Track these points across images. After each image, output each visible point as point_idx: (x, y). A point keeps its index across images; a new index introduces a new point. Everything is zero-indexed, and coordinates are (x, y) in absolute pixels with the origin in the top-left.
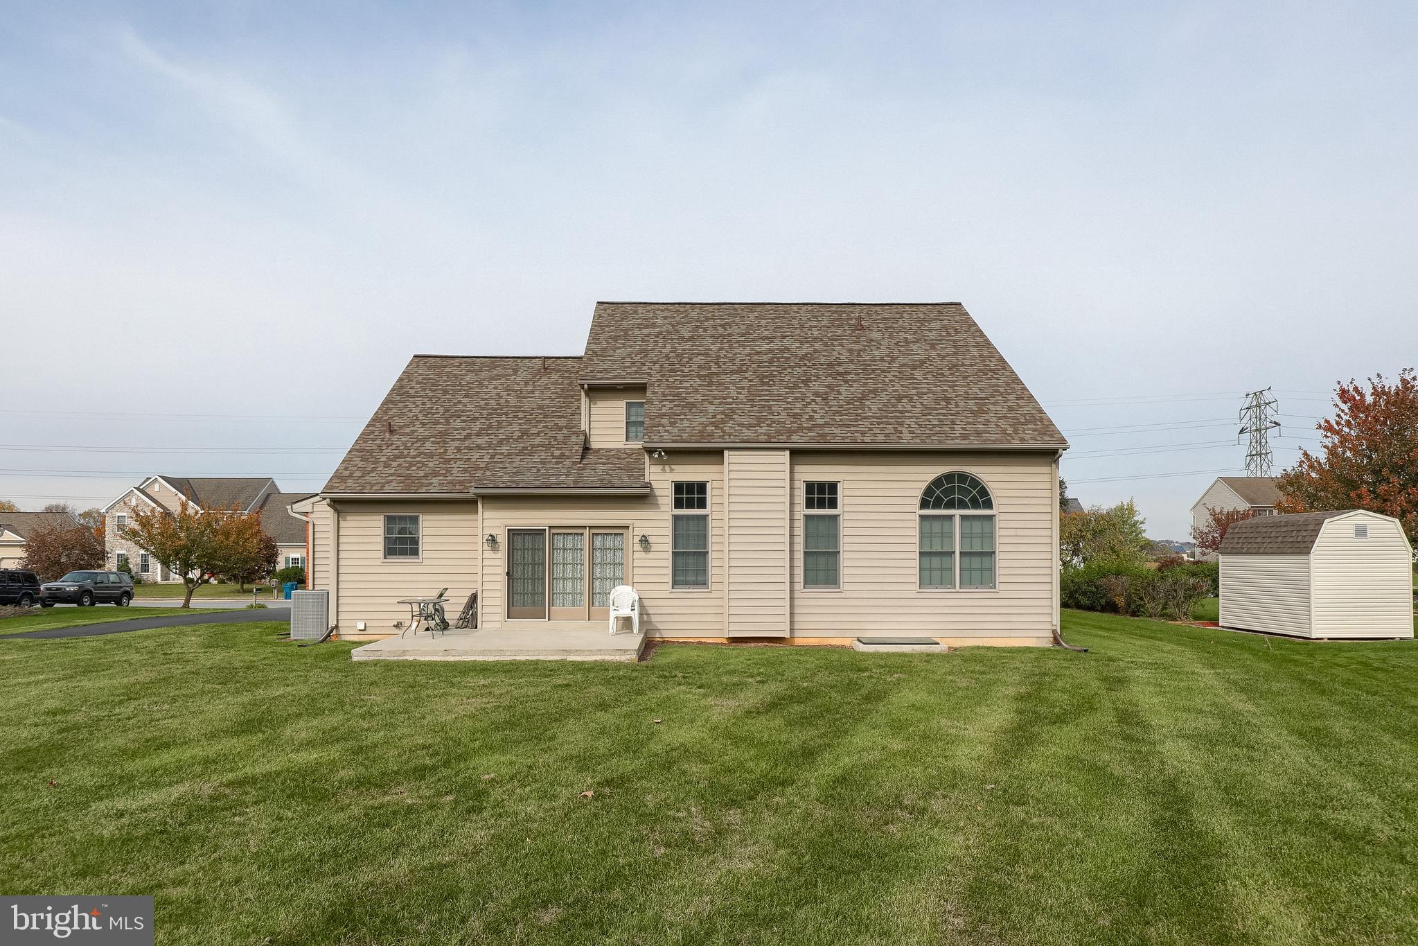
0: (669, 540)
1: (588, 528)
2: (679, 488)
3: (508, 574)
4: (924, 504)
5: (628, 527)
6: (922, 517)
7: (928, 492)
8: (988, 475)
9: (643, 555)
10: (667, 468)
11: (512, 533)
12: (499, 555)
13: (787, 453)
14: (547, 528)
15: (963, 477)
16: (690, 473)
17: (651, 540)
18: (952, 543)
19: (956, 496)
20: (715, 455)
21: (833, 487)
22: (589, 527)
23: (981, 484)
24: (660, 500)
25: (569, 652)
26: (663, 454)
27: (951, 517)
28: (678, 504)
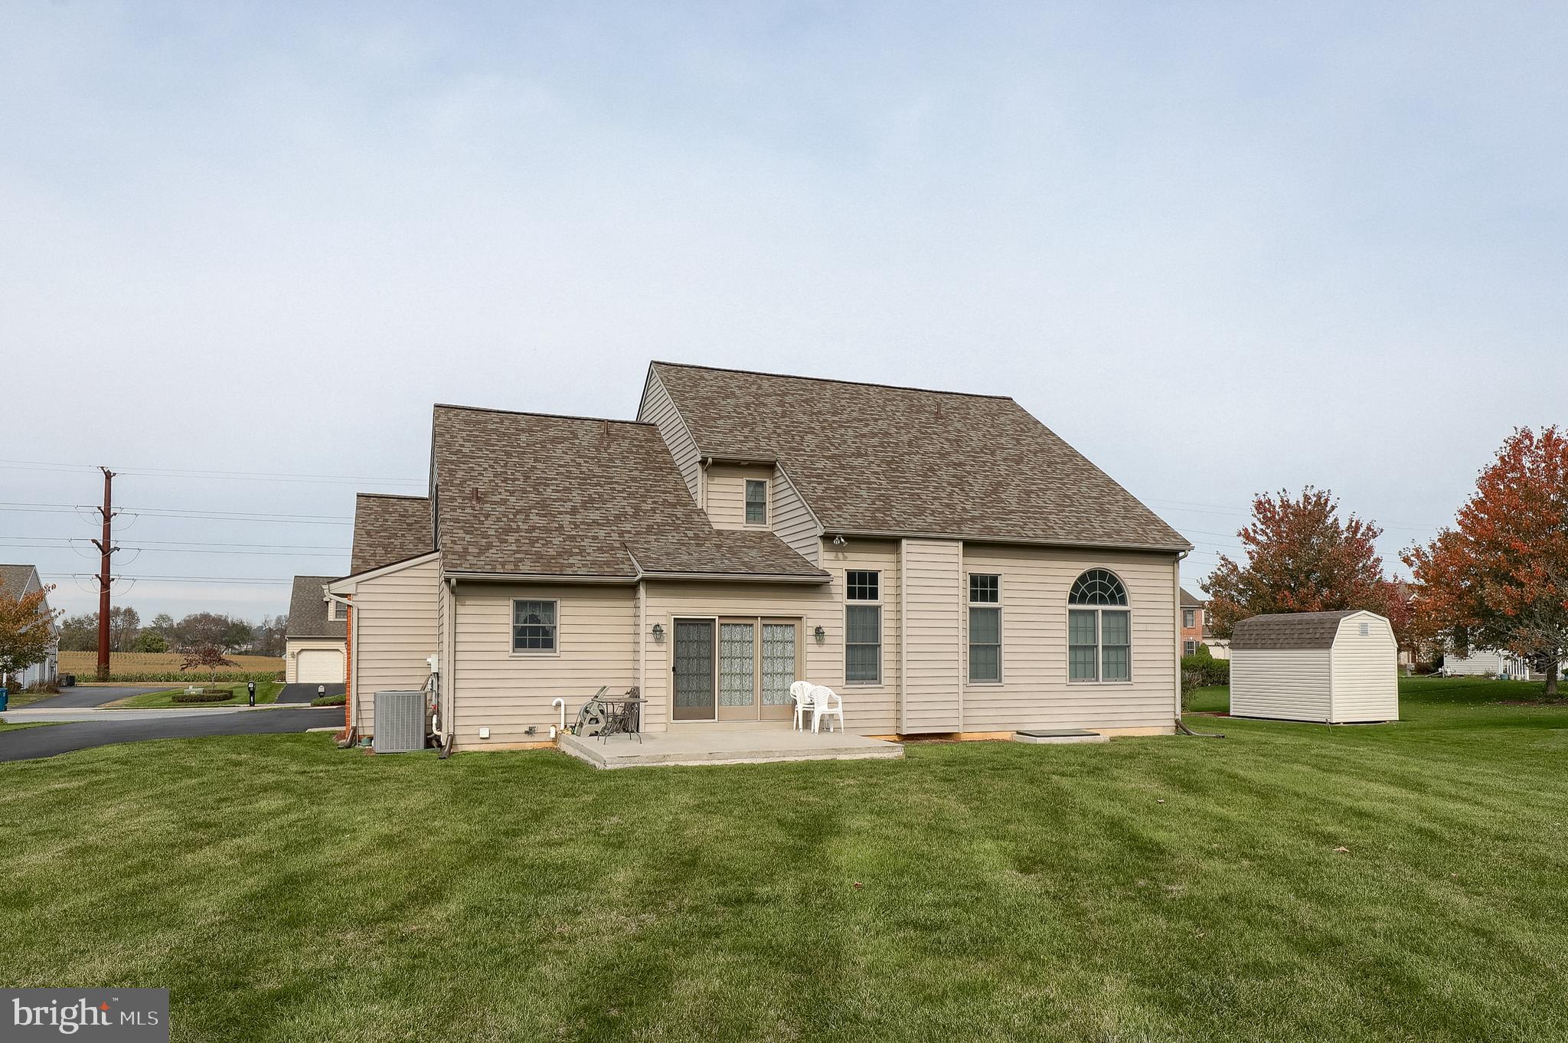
0: (843, 632)
1: (759, 618)
2: (851, 576)
3: (674, 669)
4: (1072, 599)
5: (801, 618)
6: (1071, 612)
7: (1076, 587)
8: (1126, 572)
9: (816, 648)
10: (840, 555)
11: (679, 623)
12: (663, 648)
13: (961, 544)
14: (717, 618)
15: (1103, 574)
16: (863, 561)
17: (827, 631)
18: (1095, 639)
19: (1098, 592)
20: (892, 543)
21: (994, 580)
22: (761, 617)
23: (1117, 580)
24: (834, 590)
25: (838, 751)
26: (842, 540)
27: (1093, 612)
28: (851, 594)
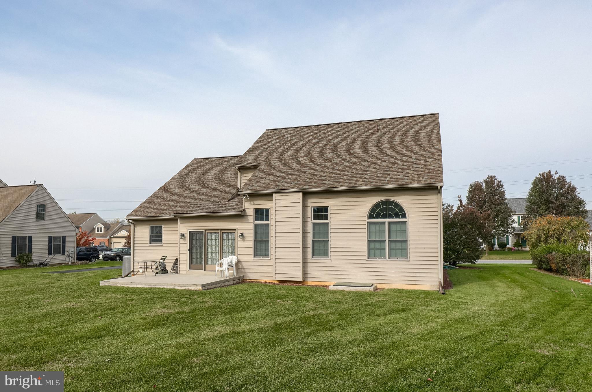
0: (252, 235)
1: (220, 230)
2: (257, 211)
3: (189, 250)
4: (370, 216)
5: (236, 229)
6: (369, 223)
7: (373, 210)
8: (402, 200)
9: (242, 242)
10: (252, 203)
11: (191, 233)
12: (186, 242)
13: (301, 194)
14: (204, 230)
15: (391, 203)
16: (261, 204)
17: (245, 235)
18: (385, 236)
19: (387, 212)
20: (269, 196)
21: (326, 209)
22: (221, 230)
23: (400, 206)
24: (249, 217)
26: (248, 196)
27: (384, 223)
28: (257, 219)
